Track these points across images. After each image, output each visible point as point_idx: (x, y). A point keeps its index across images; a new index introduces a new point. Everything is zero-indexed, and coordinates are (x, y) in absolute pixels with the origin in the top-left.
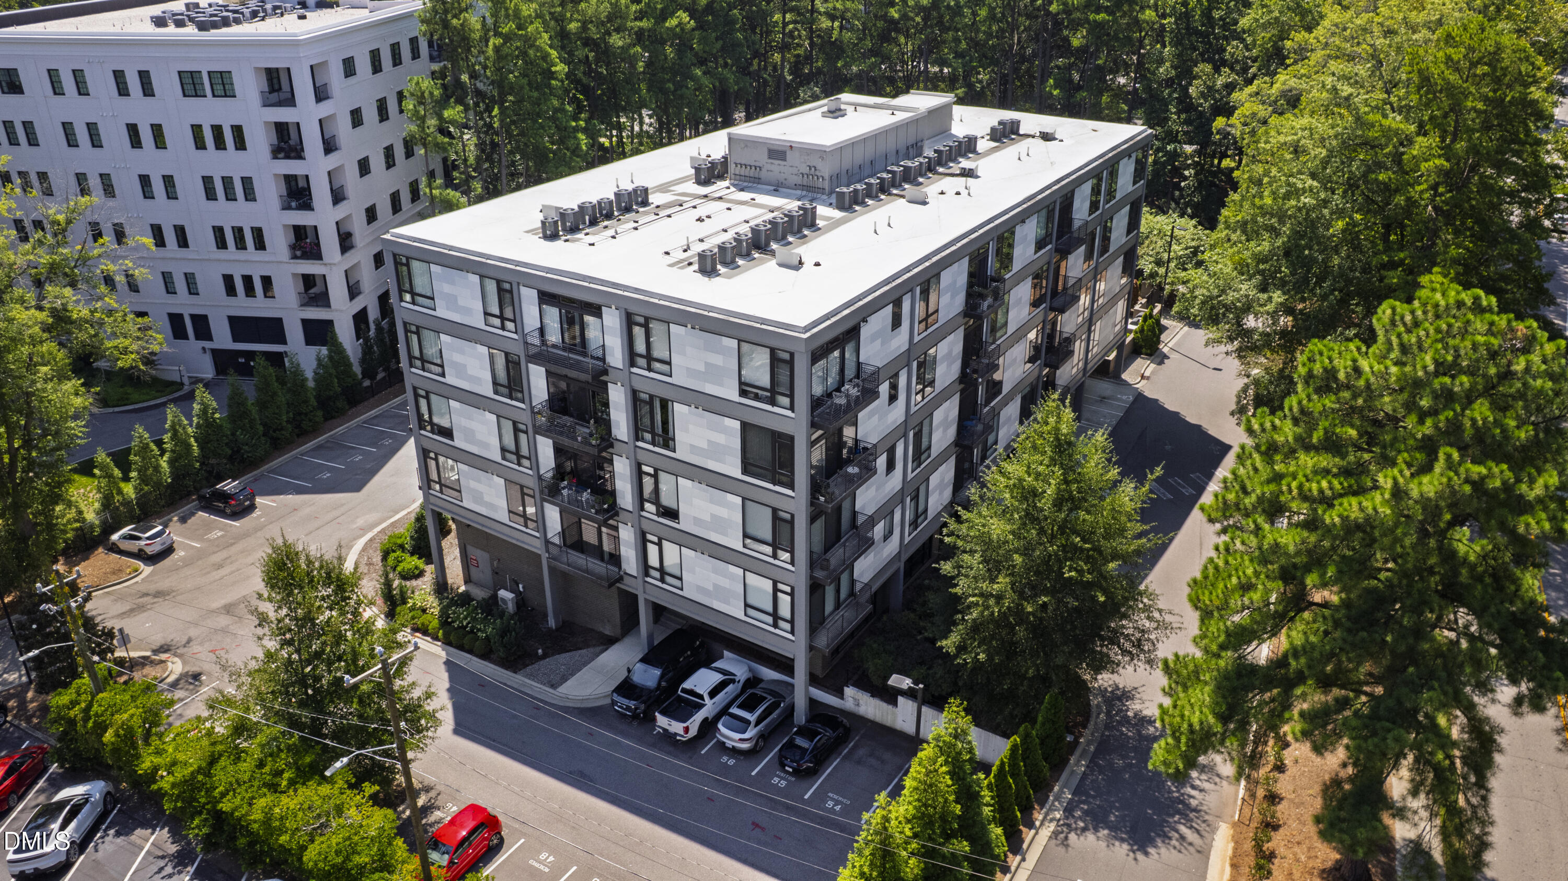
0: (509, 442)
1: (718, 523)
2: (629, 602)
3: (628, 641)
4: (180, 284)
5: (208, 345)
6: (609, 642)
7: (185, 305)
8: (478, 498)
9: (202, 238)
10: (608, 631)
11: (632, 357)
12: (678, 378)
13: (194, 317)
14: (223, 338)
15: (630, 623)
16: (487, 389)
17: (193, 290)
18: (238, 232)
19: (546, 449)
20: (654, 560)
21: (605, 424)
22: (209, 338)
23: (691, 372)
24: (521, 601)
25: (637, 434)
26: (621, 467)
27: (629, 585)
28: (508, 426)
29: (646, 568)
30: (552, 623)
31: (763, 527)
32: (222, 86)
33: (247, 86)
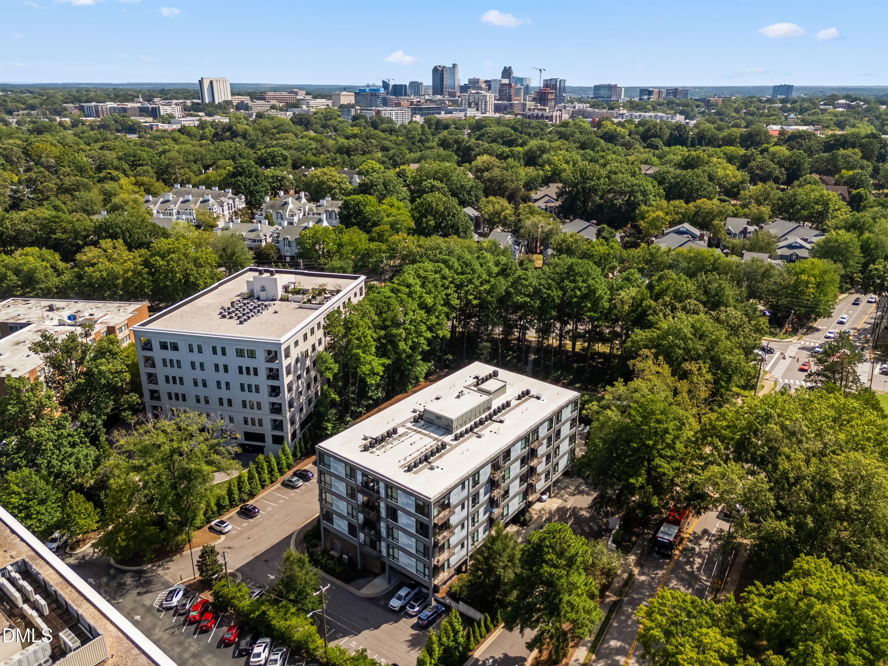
0: (350, 512)
1: (409, 546)
2: (383, 564)
3: (382, 576)
6: (376, 575)
8: (339, 526)
9: (237, 404)
10: (376, 571)
11: (387, 496)
12: (399, 504)
15: (383, 570)
16: (344, 495)
18: (252, 403)
19: (361, 516)
20: (391, 553)
21: (379, 512)
23: (403, 503)
24: (350, 558)
25: (388, 516)
26: (383, 524)
27: (383, 559)
28: (350, 507)
29: (389, 555)
30: (359, 568)
31: (422, 549)
32: (252, 354)
33: (261, 356)
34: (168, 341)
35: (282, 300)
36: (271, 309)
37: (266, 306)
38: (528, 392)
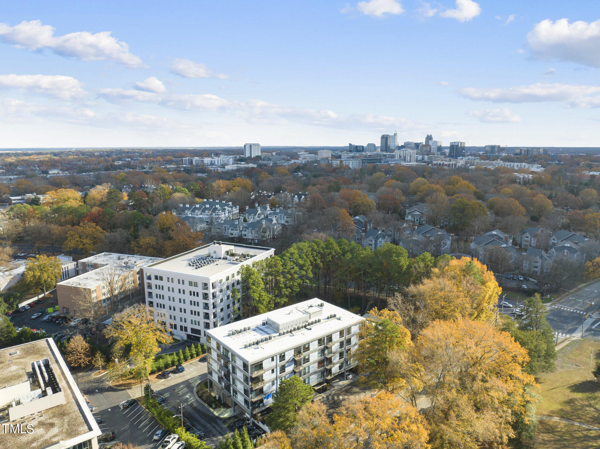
0: (219, 369)
1: (241, 390)
4: (183, 320)
5: (187, 333)
6: (230, 407)
7: (183, 324)
8: (215, 378)
9: (188, 312)
10: (230, 405)
11: (232, 360)
12: (237, 365)
13: (185, 327)
14: (189, 332)
16: (216, 360)
17: (185, 321)
18: (195, 312)
19: (223, 372)
21: (229, 369)
22: (187, 331)
24: (219, 397)
25: (232, 372)
27: (231, 397)
28: (219, 367)
29: (234, 395)
30: (222, 402)
32: (196, 285)
33: (200, 285)
34: (159, 275)
35: (223, 258)
36: (215, 263)
37: (213, 261)
38: (335, 316)
